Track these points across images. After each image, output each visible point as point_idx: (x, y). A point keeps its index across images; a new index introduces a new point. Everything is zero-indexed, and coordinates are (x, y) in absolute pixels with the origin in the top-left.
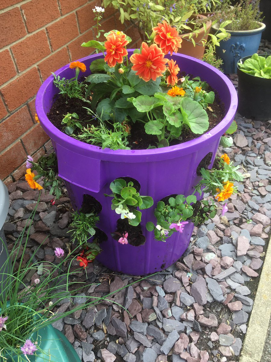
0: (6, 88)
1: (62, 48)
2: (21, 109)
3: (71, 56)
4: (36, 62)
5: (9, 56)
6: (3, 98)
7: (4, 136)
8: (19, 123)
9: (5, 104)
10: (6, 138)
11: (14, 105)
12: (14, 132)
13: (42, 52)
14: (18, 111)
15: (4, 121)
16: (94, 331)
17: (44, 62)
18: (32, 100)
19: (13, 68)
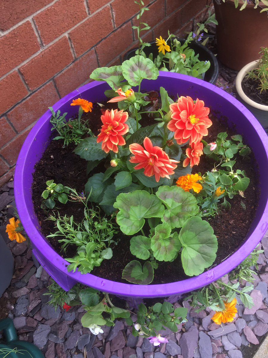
0: (26, 66)
1: (103, 8)
2: (45, 86)
3: (114, 16)
4: (67, 30)
5: (30, 29)
6: (23, 77)
7: (24, 117)
8: (42, 101)
9: (25, 82)
10: (27, 118)
11: (36, 84)
12: (36, 111)
13: (75, 17)
14: (41, 89)
15: (24, 101)
16: (75, 352)
17: (77, 29)
18: (59, 75)
19: (35, 42)
